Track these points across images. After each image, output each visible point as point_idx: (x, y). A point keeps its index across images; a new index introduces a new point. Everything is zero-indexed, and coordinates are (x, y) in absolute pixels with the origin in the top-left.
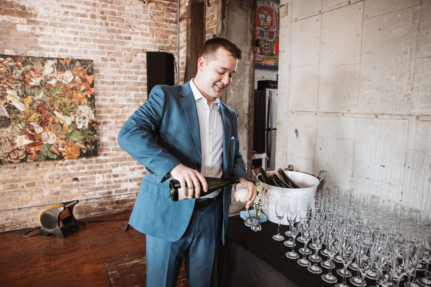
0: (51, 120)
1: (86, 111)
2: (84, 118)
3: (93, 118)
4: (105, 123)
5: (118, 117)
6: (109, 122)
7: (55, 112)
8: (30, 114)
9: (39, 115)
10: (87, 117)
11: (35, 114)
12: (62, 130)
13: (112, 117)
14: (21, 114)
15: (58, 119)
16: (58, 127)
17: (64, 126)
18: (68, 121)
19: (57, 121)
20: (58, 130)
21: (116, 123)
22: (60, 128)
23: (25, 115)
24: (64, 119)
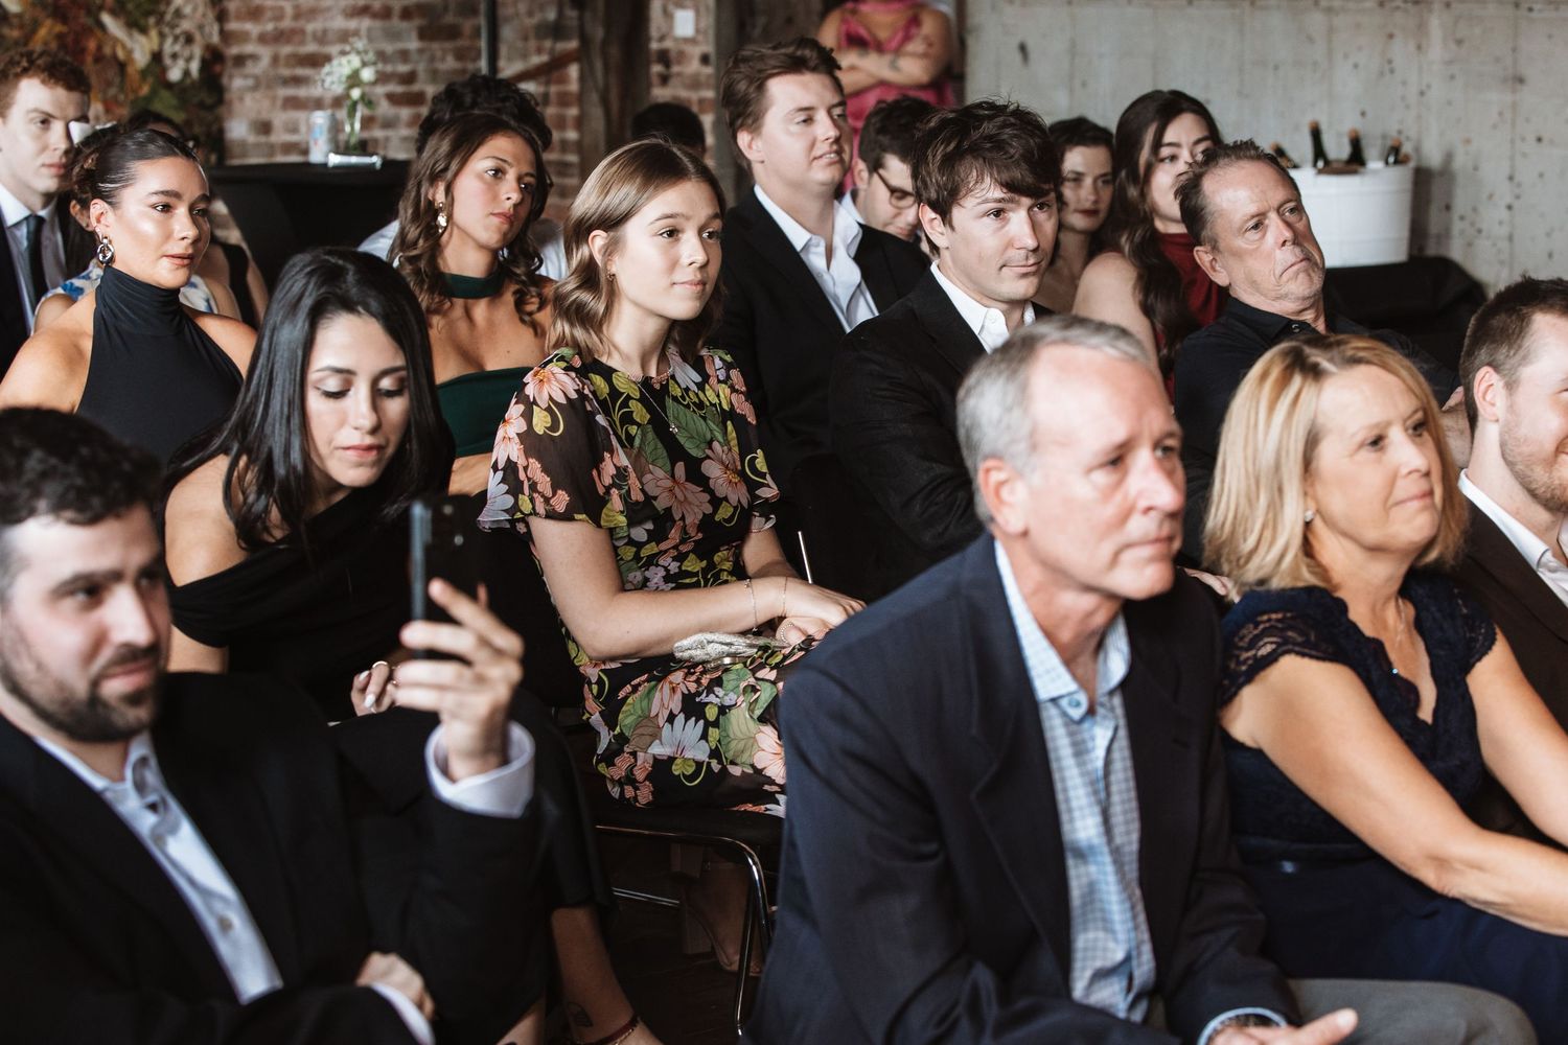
0: (92, 45)
1: (195, 9)
2: (189, 39)
3: (215, 39)
4: (240, 60)
5: (280, 37)
6: (254, 57)
7: (106, 19)
8: (36, 25)
9: (59, 28)
10: (197, 36)
11: (48, 22)
12: (122, 88)
13: (263, 39)
14: (11, 26)
15: (111, 43)
16: (112, 73)
17: (130, 70)
18: (139, 49)
19: (107, 50)
20: (109, 84)
21: (275, 60)
22: (117, 80)
23: (21, 27)
24: (129, 43)
